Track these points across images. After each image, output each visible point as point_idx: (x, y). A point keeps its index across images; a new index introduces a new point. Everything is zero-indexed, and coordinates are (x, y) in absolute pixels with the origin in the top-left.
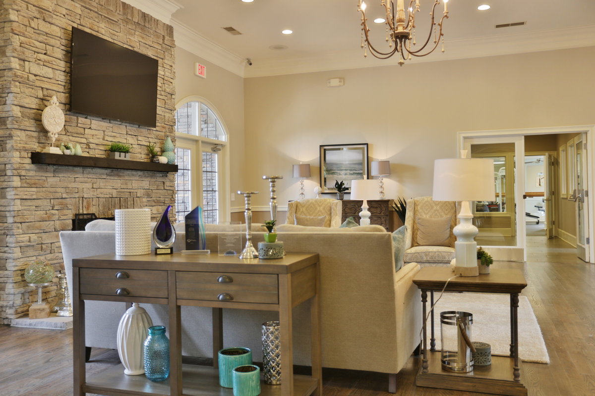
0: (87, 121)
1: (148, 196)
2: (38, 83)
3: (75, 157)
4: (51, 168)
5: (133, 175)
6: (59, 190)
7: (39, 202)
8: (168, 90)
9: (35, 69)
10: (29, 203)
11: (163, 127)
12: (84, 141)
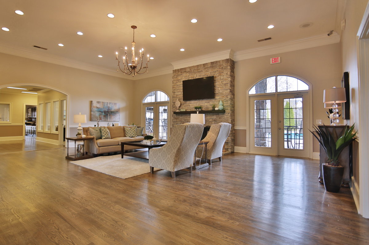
0: (190, 102)
1: (215, 121)
2: (177, 97)
3: (182, 112)
4: (181, 115)
5: (208, 115)
6: (182, 120)
7: (178, 123)
8: (224, 83)
9: (176, 94)
10: (175, 123)
11: (223, 97)
12: (190, 107)
